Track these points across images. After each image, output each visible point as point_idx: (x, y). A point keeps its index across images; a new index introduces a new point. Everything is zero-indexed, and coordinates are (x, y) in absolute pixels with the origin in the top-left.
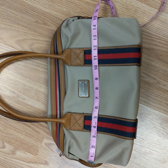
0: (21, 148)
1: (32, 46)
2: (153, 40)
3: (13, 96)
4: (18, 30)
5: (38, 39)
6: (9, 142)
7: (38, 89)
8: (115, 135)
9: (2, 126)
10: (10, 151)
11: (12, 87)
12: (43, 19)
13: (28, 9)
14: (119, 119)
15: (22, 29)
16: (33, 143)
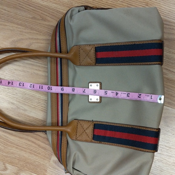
0: (26, 169)
1: (31, 47)
2: (173, 28)
3: (12, 108)
4: (12, 29)
5: (36, 37)
6: (11, 163)
7: (40, 97)
8: (131, 147)
9: (2, 144)
10: (14, 173)
11: (10, 97)
12: (41, 14)
13: (22, 4)
14: (137, 127)
15: (17, 27)
16: (40, 162)
